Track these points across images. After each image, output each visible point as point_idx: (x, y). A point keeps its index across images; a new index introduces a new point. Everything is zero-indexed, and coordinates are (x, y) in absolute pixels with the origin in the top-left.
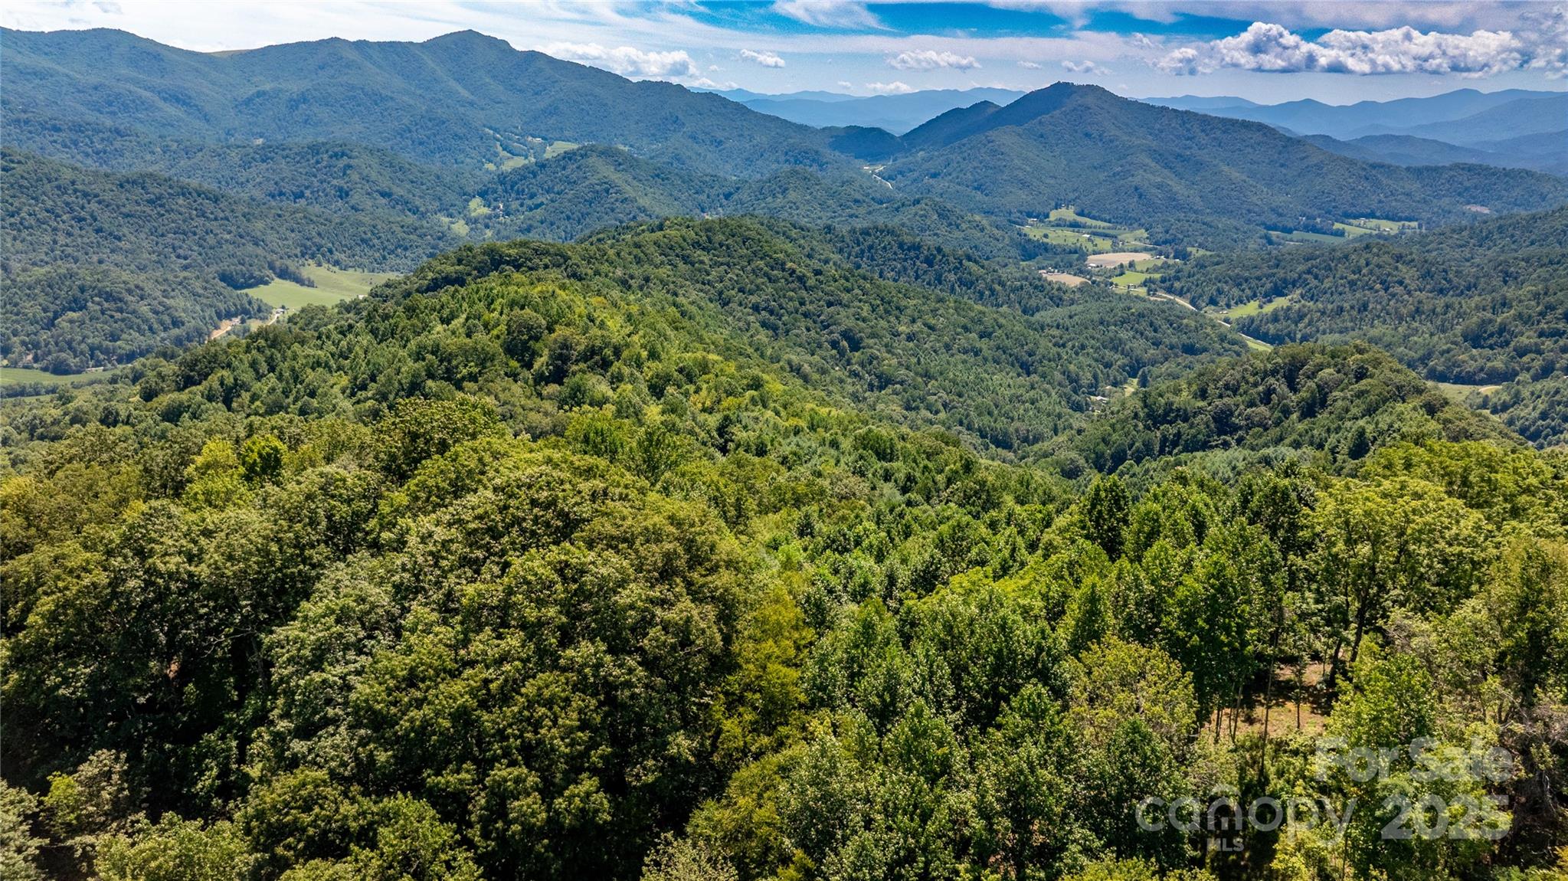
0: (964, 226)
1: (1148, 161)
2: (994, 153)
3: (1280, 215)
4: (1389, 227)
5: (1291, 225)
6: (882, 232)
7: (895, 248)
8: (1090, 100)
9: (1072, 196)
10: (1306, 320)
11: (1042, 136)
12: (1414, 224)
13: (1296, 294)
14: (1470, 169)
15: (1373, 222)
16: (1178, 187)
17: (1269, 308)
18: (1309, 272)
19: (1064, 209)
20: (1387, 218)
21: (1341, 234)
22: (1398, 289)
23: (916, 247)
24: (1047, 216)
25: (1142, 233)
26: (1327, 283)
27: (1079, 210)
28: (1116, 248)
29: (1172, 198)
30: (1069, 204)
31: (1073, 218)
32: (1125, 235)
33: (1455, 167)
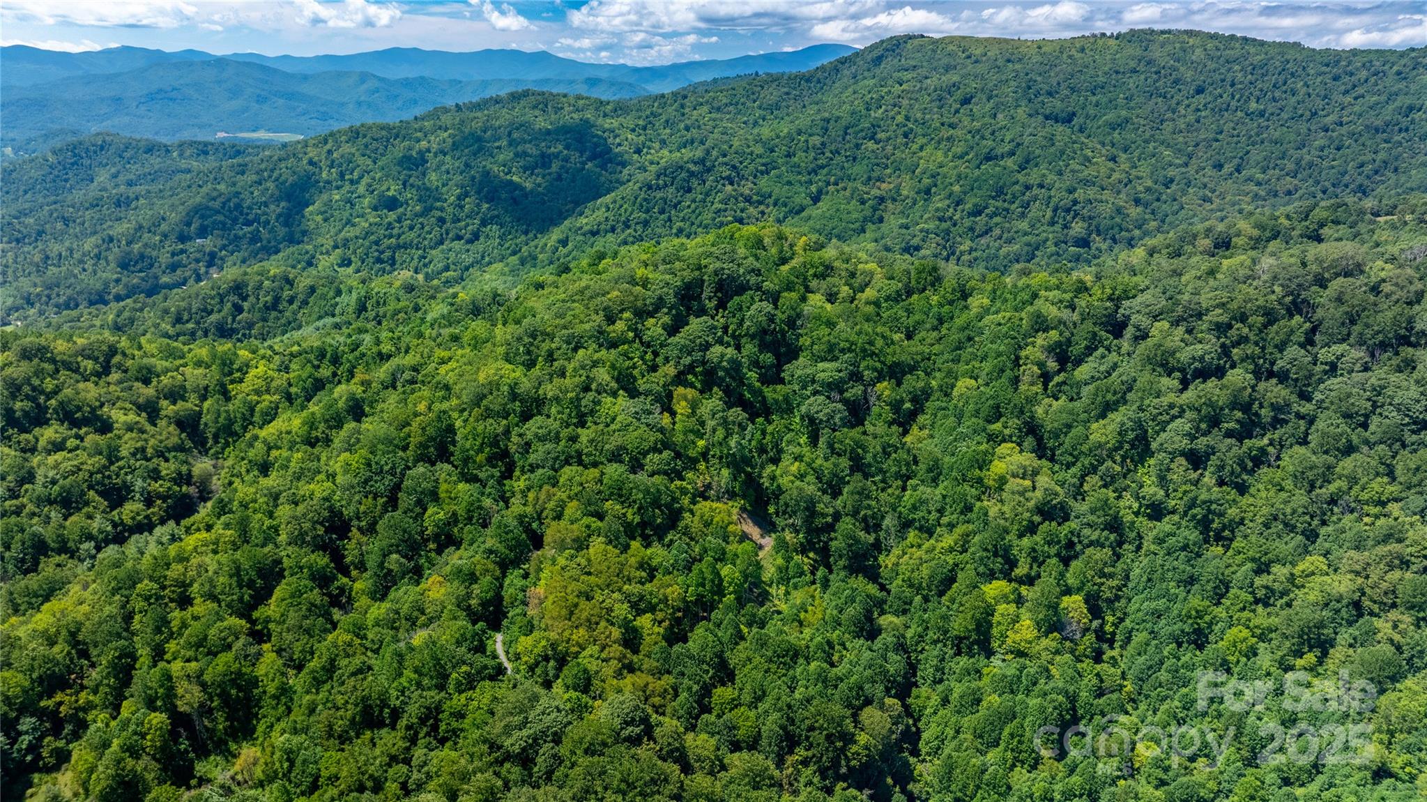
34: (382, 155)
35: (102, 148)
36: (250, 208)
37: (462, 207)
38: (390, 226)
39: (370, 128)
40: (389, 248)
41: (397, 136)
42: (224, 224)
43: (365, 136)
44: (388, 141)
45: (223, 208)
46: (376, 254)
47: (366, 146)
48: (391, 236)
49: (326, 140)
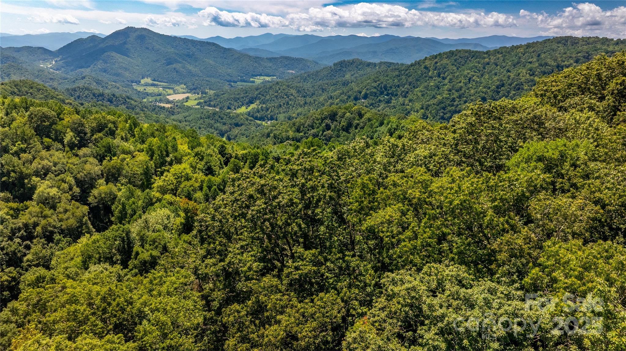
0: (109, 87)
3: (231, 76)
4: (267, 79)
5: (236, 80)
6: (82, 89)
7: (91, 96)
9: (148, 73)
10: (270, 110)
12: (275, 77)
13: (258, 102)
14: (286, 58)
15: (262, 78)
16: (190, 67)
17: (250, 108)
18: (259, 94)
19: (146, 79)
20: (266, 76)
21: (254, 82)
22: (292, 97)
23: (102, 95)
24: (140, 82)
25: (183, 86)
26: (268, 97)
27: (153, 79)
28: (176, 92)
29: (190, 72)
30: (147, 76)
31: (151, 82)
32: (177, 88)
33: (281, 57)
34: (463, 65)
35: (352, 64)
36: (391, 87)
37: (498, 92)
38: (454, 100)
39: (460, 51)
40: (450, 112)
41: (473, 56)
42: (376, 93)
43: (456, 55)
44: (468, 58)
45: (378, 86)
46: (442, 114)
47: (455, 60)
48: (453, 105)
49: (436, 57)
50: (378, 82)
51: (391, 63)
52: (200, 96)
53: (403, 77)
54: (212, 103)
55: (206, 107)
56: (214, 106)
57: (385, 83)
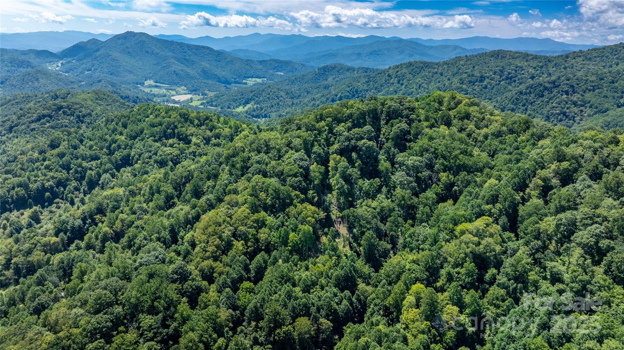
1: (175, 61)
2: (113, 60)
3: (226, 79)
4: (259, 80)
5: (230, 82)
8: (144, 38)
9: (150, 75)
10: (264, 110)
11: (129, 53)
12: (265, 79)
13: (253, 102)
14: (275, 61)
15: (254, 79)
16: (189, 70)
17: (246, 108)
18: (254, 96)
19: (149, 81)
20: (257, 78)
21: (246, 84)
22: (282, 99)
24: (144, 84)
25: (183, 87)
26: (261, 99)
27: (155, 80)
28: (178, 93)
29: (188, 74)
30: (150, 78)
31: (154, 84)
32: (178, 89)
33: (271, 60)
34: (418, 74)
35: (334, 68)
36: (361, 91)
39: (417, 62)
41: (427, 66)
42: (348, 96)
43: (413, 66)
44: (422, 68)
45: (351, 90)
47: (412, 70)
49: (398, 67)
50: (351, 87)
51: (367, 69)
52: (202, 97)
53: (371, 83)
54: (214, 103)
55: (209, 107)
56: (216, 106)
57: (356, 88)
